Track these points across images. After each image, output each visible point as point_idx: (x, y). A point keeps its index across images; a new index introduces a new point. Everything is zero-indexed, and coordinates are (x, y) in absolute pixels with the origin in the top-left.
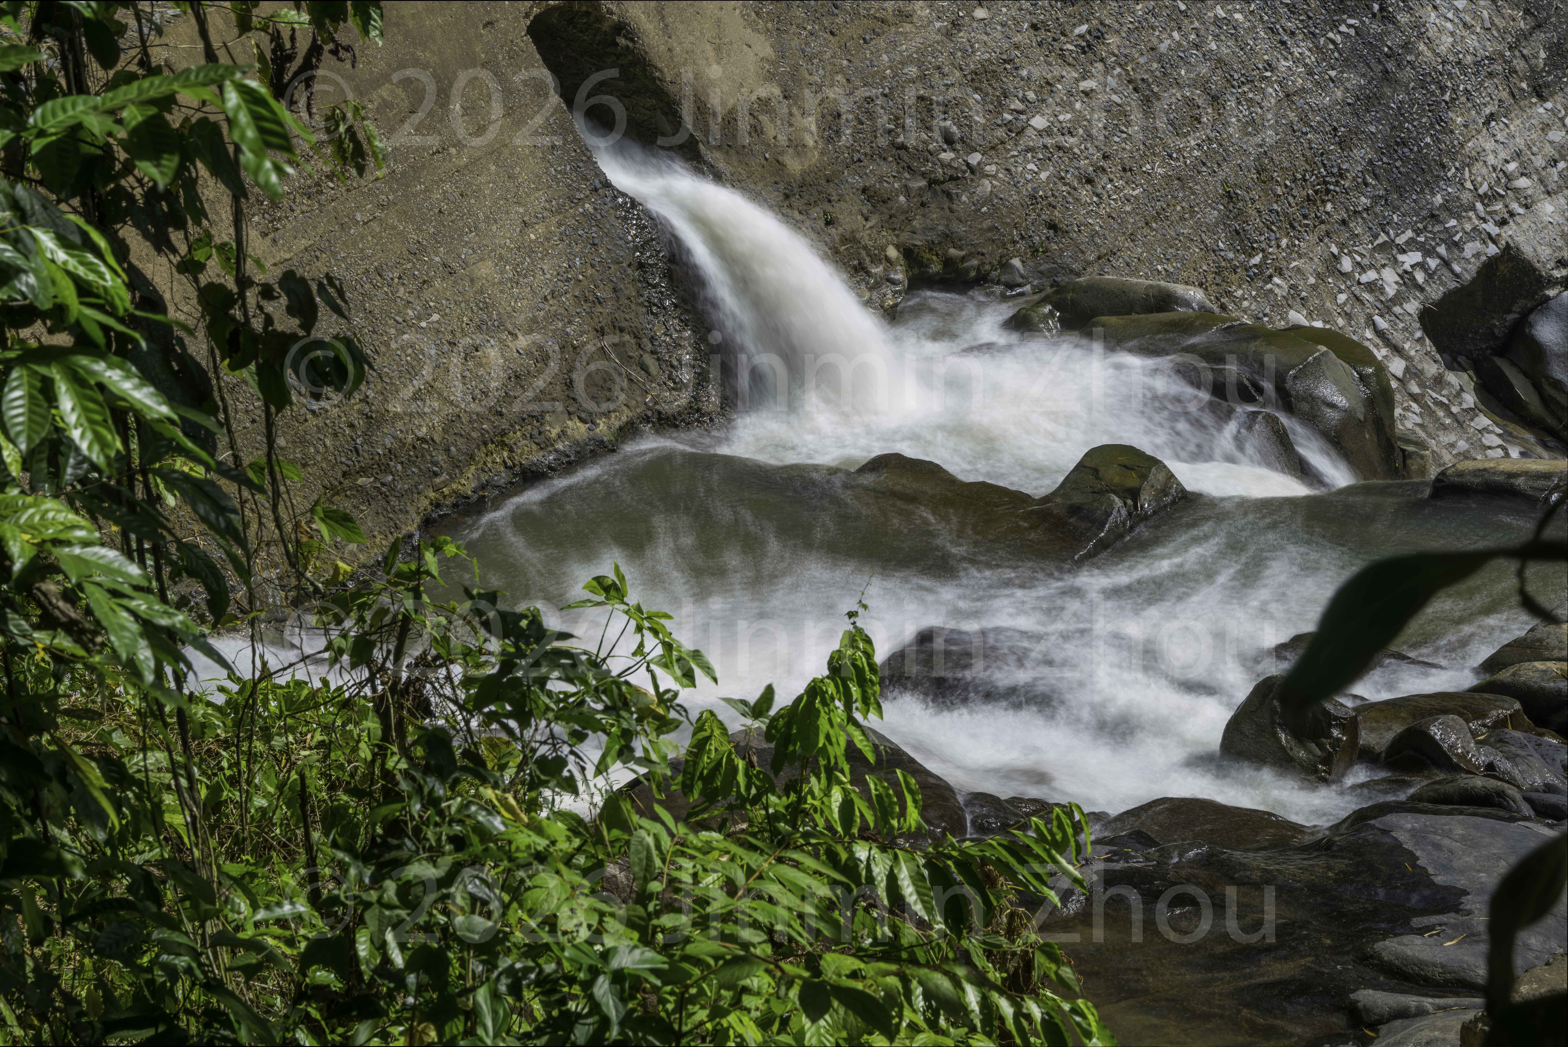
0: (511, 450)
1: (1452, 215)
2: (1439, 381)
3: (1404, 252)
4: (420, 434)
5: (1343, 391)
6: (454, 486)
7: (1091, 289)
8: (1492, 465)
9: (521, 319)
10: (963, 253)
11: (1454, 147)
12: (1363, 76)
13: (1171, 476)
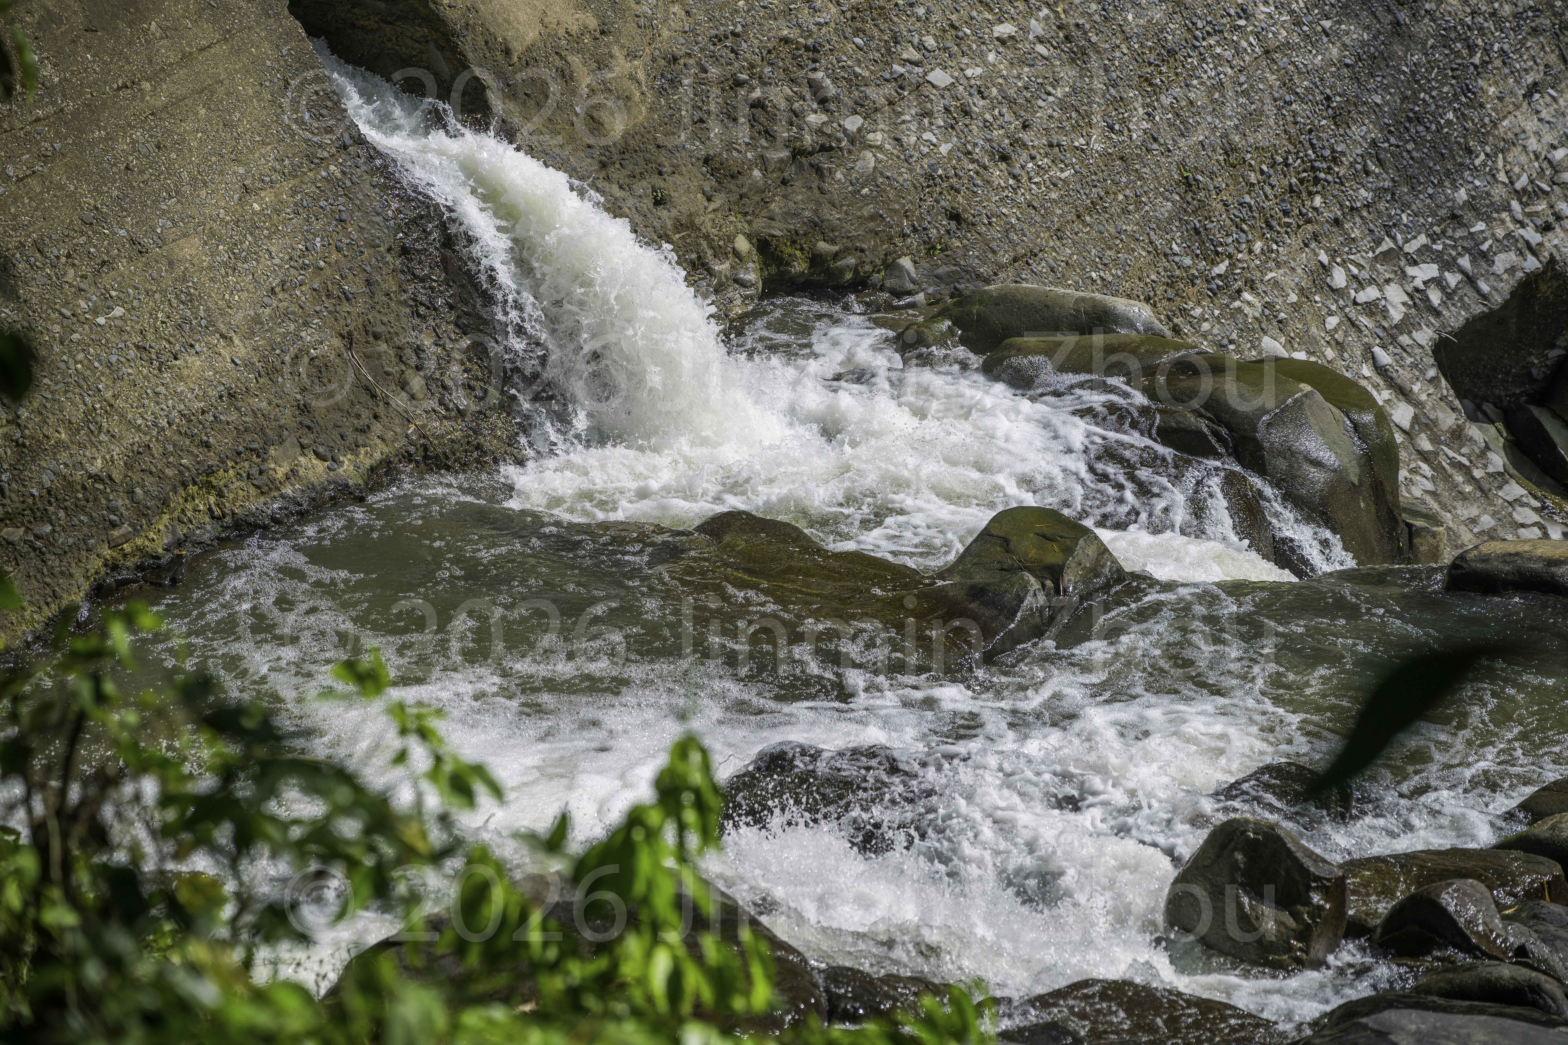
0: (220, 495)
1: (1480, 215)
2: (1457, 436)
3: (1415, 263)
4: (93, 470)
5: (1331, 445)
6: (139, 541)
7: (1003, 300)
8: (1527, 548)
9: (238, 317)
10: (835, 248)
11: (1484, 126)
12: (1367, 28)
13: (1104, 551)
